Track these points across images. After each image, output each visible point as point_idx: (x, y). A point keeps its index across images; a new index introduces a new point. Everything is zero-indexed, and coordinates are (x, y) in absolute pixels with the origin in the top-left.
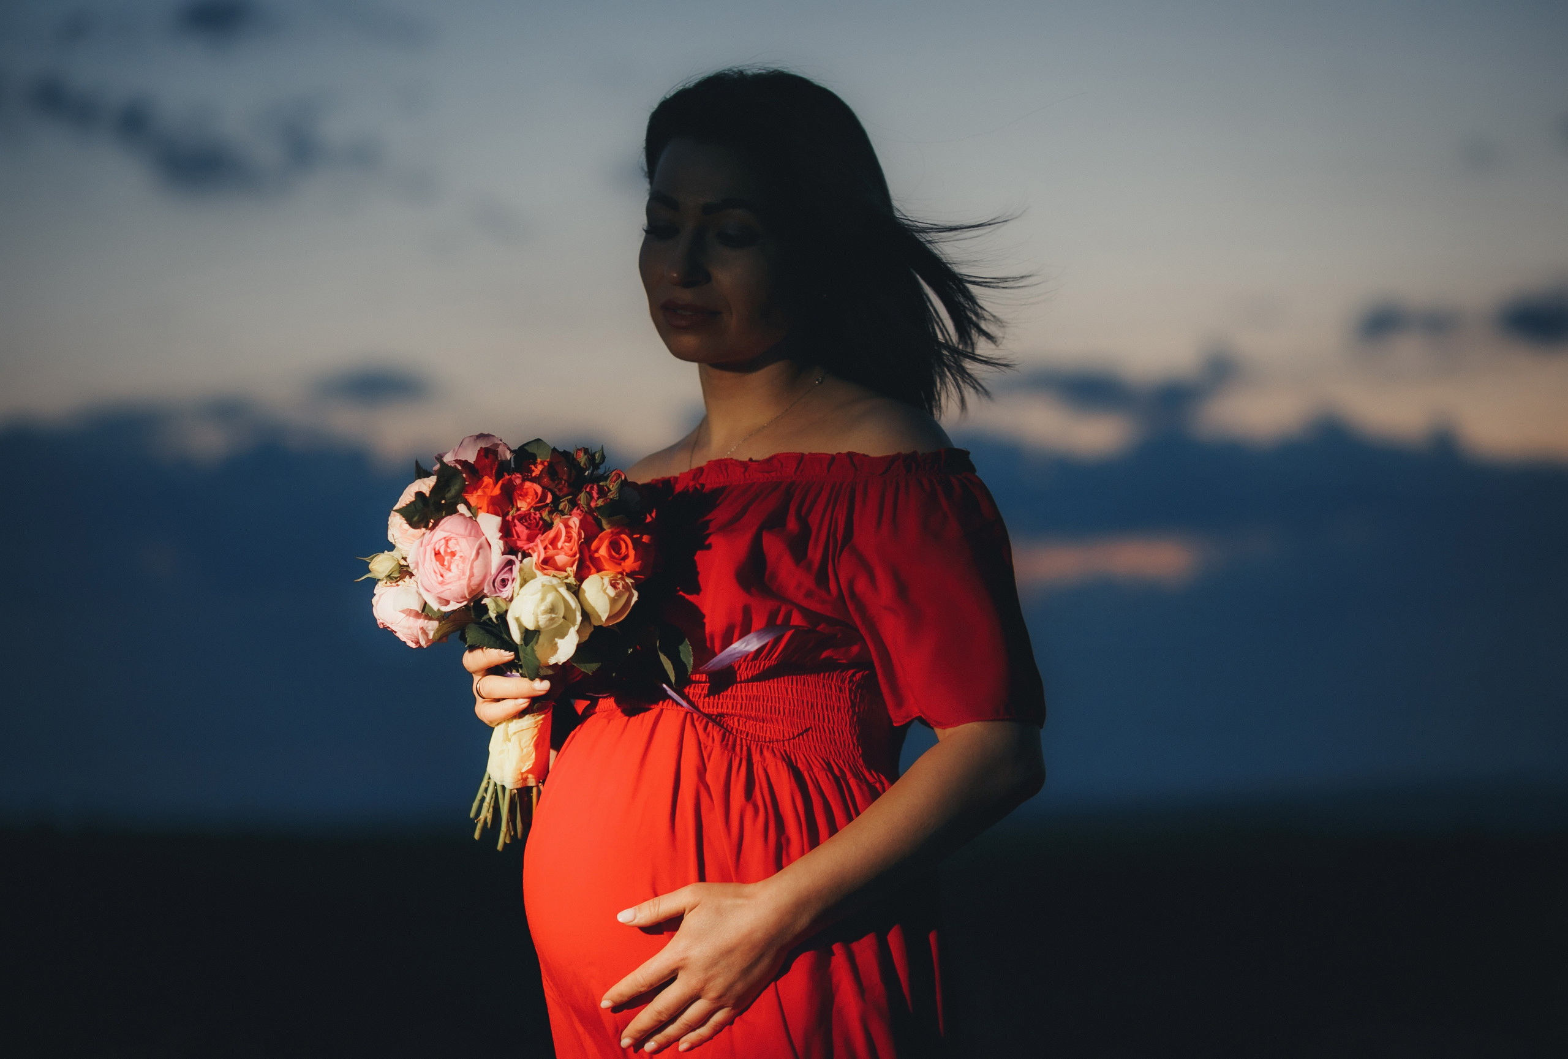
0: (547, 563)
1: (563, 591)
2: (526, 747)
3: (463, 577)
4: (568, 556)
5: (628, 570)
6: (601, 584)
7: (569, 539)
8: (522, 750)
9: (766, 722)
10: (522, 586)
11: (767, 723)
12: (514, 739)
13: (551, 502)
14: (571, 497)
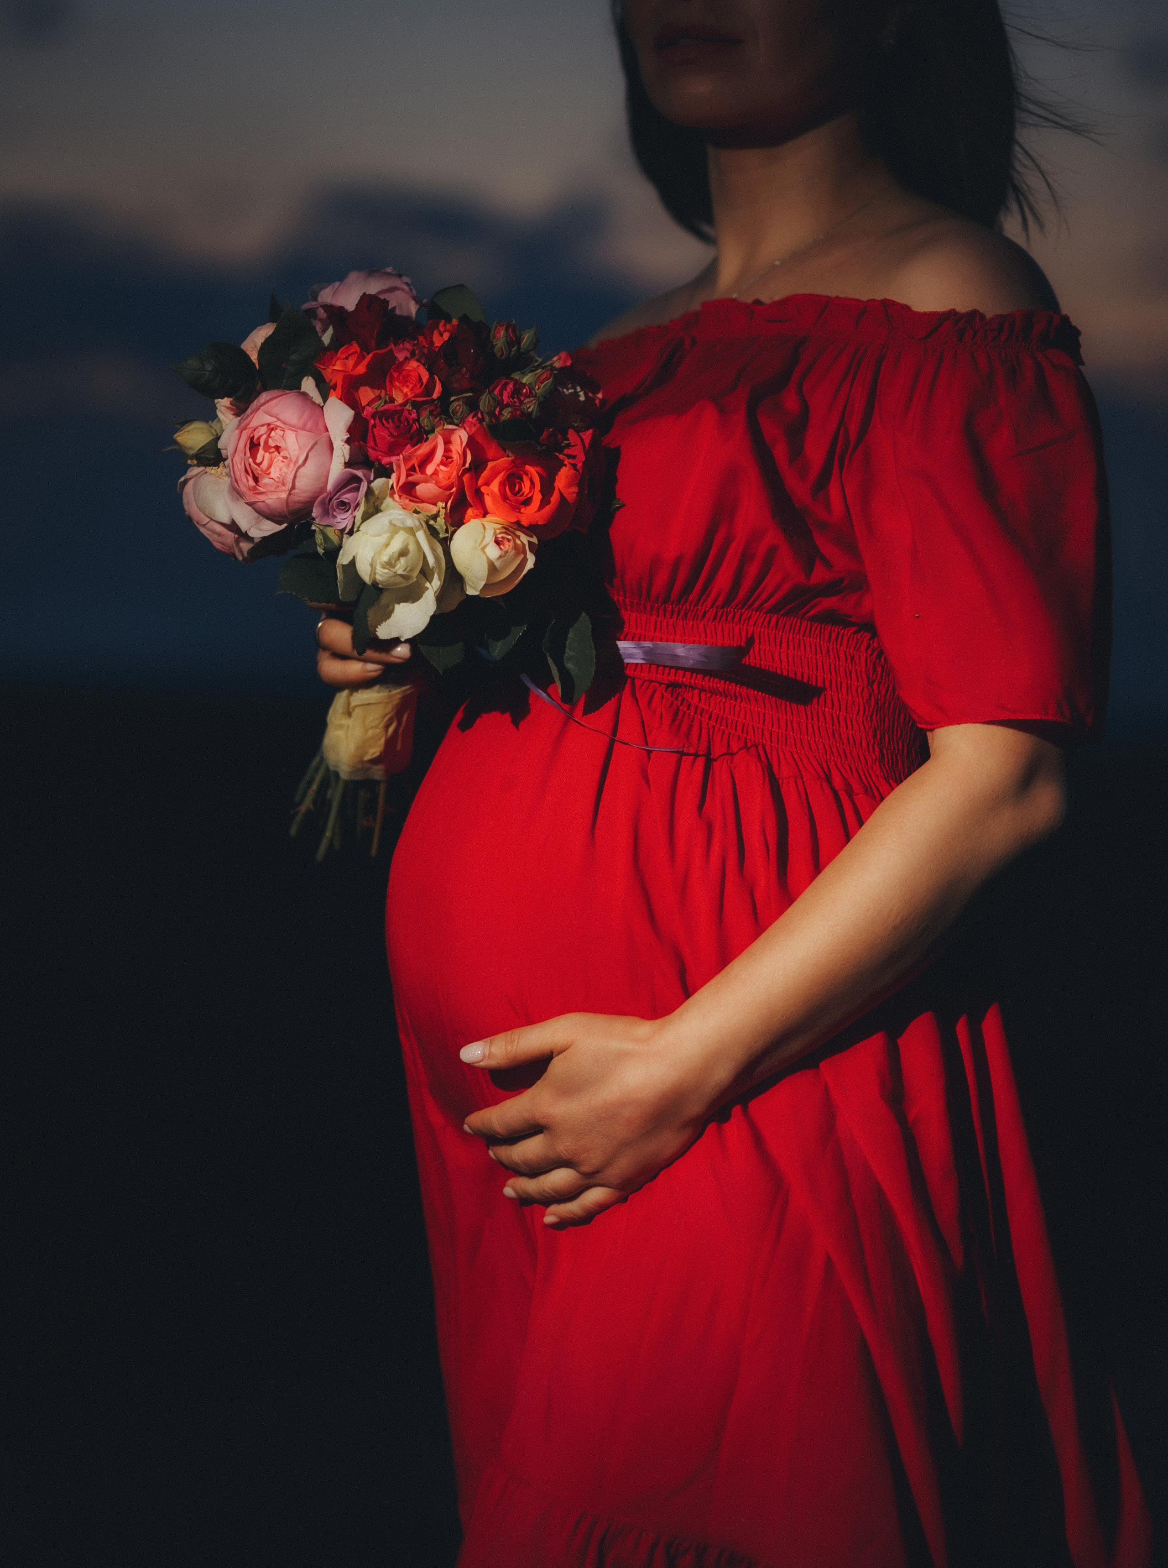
0: (408, 490)
1: (421, 536)
2: (372, 728)
3: (283, 488)
4: (440, 487)
5: (525, 522)
6: (481, 536)
7: (447, 459)
8: (366, 731)
9: (739, 700)
10: (366, 517)
11: (742, 701)
12: (357, 713)
13: (438, 398)
14: (471, 394)
